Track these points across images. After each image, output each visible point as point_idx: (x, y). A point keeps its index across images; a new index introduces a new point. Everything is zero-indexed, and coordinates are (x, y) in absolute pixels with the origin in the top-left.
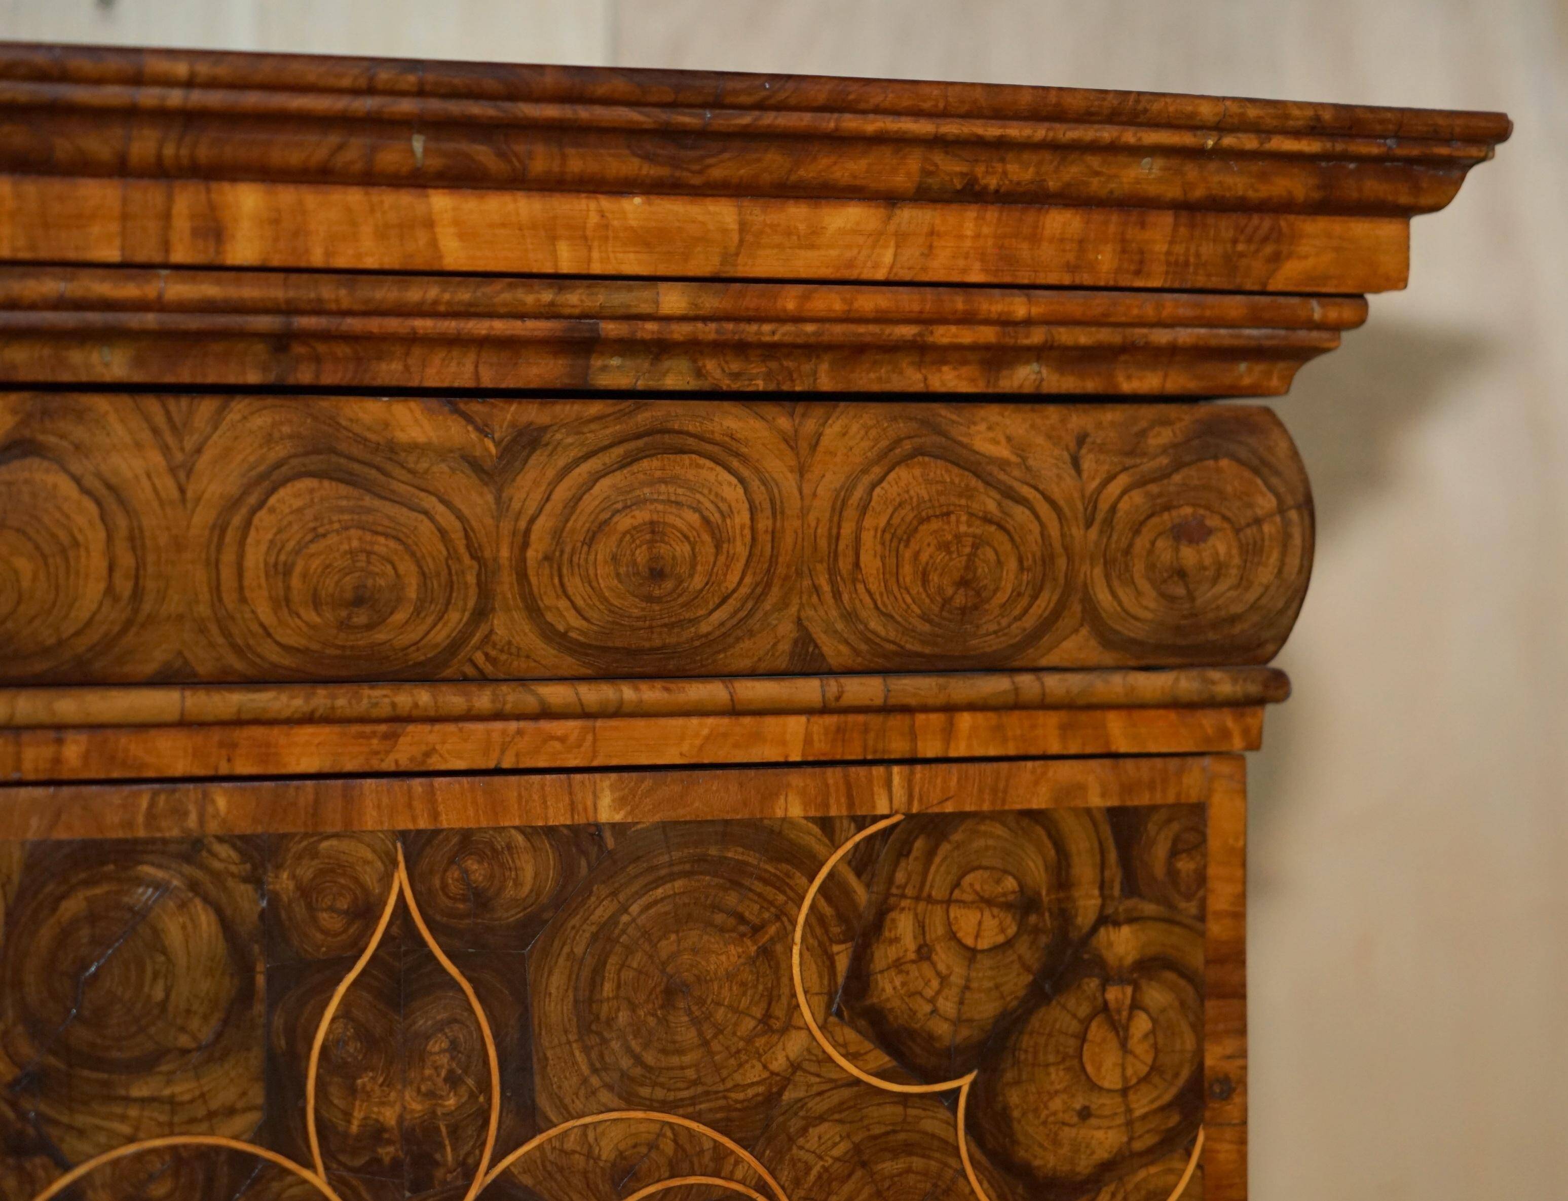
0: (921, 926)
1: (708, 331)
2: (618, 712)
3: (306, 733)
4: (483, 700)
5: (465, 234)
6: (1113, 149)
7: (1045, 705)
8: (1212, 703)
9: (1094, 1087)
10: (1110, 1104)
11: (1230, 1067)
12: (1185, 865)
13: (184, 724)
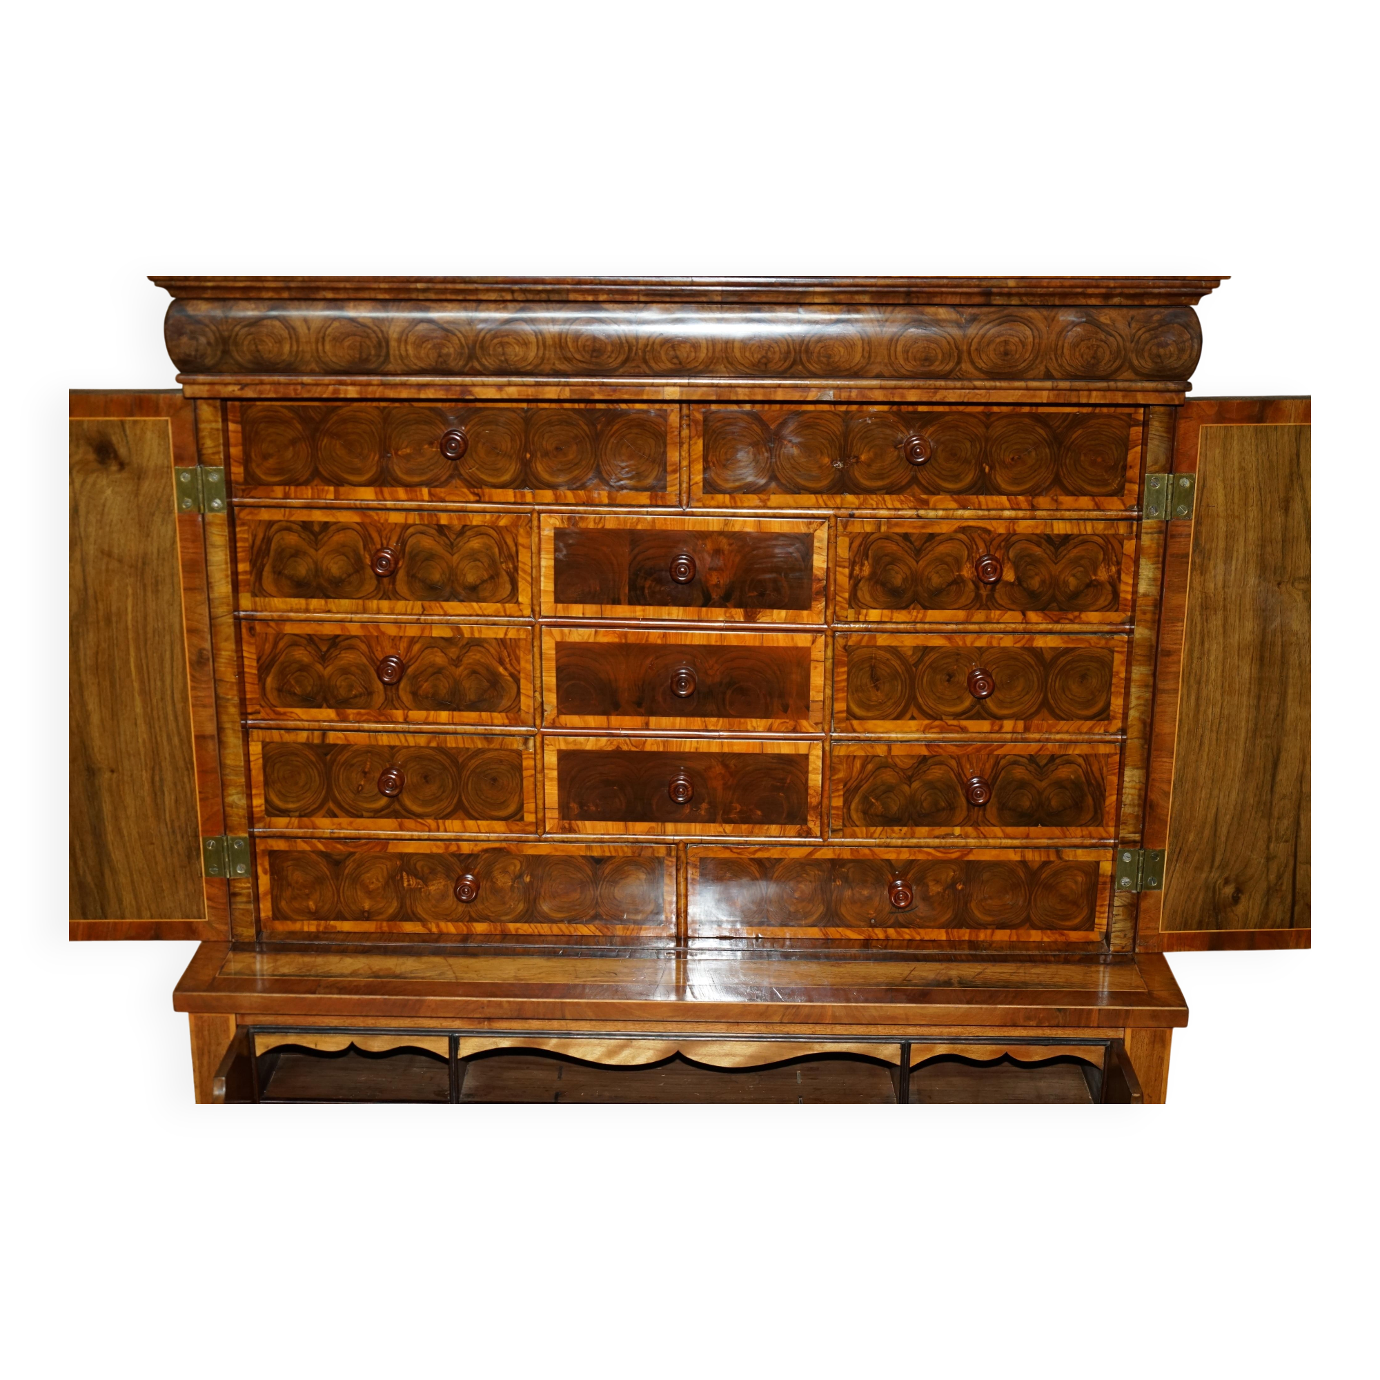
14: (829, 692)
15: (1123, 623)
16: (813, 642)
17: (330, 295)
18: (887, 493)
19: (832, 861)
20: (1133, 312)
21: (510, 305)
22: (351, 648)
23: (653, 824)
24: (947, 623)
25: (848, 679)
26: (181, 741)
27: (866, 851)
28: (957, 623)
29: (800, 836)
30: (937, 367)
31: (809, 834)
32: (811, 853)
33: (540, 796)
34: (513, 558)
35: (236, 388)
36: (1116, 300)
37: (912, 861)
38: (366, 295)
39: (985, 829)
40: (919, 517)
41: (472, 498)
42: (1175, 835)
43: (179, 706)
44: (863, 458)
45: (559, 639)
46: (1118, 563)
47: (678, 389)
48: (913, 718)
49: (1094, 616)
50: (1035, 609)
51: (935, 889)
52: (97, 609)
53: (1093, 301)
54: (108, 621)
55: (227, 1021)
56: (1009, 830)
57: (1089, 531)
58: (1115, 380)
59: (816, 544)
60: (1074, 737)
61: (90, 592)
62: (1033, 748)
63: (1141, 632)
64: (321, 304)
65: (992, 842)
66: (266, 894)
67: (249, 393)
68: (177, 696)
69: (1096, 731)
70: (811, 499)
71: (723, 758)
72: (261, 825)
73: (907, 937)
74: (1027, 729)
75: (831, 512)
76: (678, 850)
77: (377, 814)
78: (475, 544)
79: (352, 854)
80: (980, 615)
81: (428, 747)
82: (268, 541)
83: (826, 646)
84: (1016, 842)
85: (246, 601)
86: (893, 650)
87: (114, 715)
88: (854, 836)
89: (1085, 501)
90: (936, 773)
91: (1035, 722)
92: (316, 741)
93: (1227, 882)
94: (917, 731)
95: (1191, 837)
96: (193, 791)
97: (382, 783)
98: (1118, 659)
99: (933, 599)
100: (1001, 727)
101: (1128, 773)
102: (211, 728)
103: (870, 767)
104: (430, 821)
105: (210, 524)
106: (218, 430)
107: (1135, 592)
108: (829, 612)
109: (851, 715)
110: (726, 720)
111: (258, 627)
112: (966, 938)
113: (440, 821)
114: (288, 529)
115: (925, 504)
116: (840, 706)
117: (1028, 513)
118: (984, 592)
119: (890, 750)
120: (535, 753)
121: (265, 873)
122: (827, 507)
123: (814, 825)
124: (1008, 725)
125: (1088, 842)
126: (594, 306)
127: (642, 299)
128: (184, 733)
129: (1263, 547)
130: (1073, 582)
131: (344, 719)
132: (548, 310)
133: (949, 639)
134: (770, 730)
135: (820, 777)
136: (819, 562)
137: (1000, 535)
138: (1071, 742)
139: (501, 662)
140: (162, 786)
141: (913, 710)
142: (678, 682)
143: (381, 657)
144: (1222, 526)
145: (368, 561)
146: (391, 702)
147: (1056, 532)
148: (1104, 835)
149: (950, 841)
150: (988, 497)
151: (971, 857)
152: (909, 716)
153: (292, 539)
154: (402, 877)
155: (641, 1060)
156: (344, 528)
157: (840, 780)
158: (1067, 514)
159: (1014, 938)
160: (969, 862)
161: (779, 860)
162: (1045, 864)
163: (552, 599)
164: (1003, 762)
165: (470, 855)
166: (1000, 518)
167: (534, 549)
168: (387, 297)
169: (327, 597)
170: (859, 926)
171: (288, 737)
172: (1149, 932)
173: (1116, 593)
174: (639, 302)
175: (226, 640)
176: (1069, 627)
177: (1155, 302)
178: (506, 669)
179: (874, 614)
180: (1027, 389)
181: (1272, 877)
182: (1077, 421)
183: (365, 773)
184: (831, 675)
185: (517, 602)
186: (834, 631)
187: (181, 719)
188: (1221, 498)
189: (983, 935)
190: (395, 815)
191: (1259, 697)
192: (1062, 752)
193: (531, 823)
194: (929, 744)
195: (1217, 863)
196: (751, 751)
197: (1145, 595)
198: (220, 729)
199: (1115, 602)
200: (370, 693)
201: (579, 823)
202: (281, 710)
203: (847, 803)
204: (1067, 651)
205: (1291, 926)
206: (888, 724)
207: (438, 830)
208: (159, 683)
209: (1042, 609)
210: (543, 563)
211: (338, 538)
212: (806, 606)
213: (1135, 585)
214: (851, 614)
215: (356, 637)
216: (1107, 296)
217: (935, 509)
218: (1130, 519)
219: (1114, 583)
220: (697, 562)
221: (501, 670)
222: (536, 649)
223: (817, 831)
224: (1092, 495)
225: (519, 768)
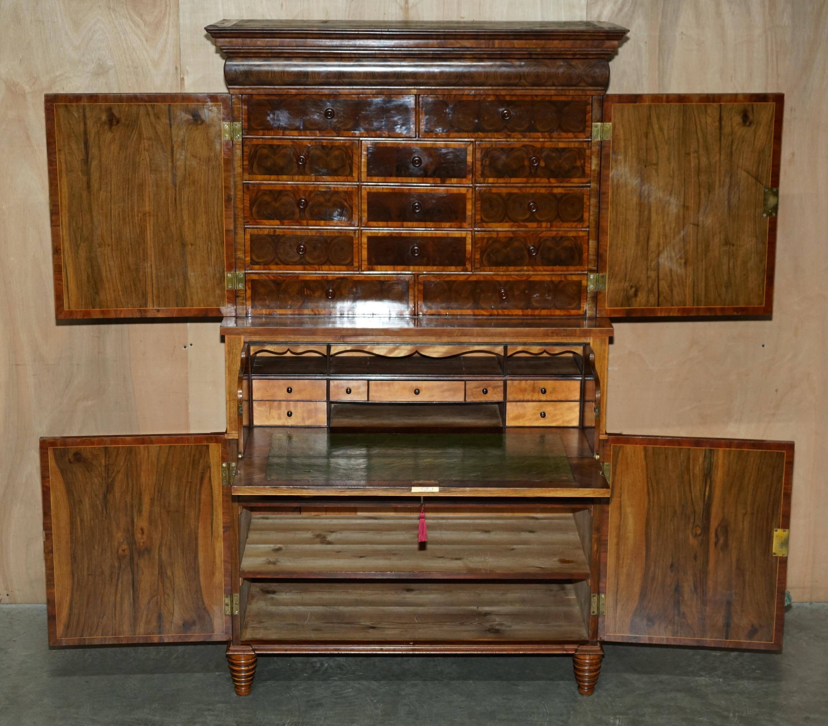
1: (543, 52)
2: (534, 89)
3: (504, 91)
4: (520, 88)
5: (517, 44)
6: (582, 35)
7: (579, 90)
8: (598, 90)
13: (492, 89)
14: (473, 211)
15: (587, 183)
16: (468, 191)
18: (495, 132)
19: (476, 281)
20: (584, 61)
21: (354, 59)
22: (287, 195)
23: (405, 267)
24: (519, 183)
25: (481, 207)
26: (220, 232)
27: (489, 277)
28: (523, 183)
29: (463, 271)
30: (512, 81)
31: (466, 271)
32: (468, 278)
33: (360, 255)
34: (351, 158)
35: (249, 91)
36: (577, 56)
37: (508, 281)
38: (300, 55)
39: (537, 268)
40: (507, 141)
41: (335, 135)
42: (611, 268)
43: (219, 218)
44: (486, 118)
45: (368, 191)
46: (584, 159)
47: (416, 90)
48: (507, 222)
49: (576, 180)
50: (552, 177)
51: (517, 293)
52: (190, 179)
53: (569, 57)
54: (194, 182)
55: (240, 339)
56: (546, 268)
57: (573, 146)
58: (579, 86)
59: (468, 152)
60: (569, 229)
61: (187, 172)
62: (554, 233)
63: (593, 185)
64: (283, 59)
65: (539, 273)
66: (249, 298)
67: (254, 92)
68: (219, 214)
69: (578, 226)
70: (466, 134)
71: (433, 239)
72: (248, 269)
73: (506, 313)
74: (551, 226)
75: (473, 140)
76: (414, 277)
77: (295, 264)
78: (337, 153)
79: (285, 280)
80: (532, 180)
81: (315, 236)
82: (256, 152)
83: (472, 193)
84: (548, 273)
85: (246, 176)
86: (499, 195)
87: (194, 222)
88: (485, 271)
89: (571, 135)
90: (516, 244)
91: (554, 223)
92: (272, 234)
93: (632, 287)
94: (509, 227)
95: (617, 268)
96: (223, 253)
97: (299, 249)
98: (586, 197)
99: (514, 174)
100: (541, 225)
101: (591, 242)
102: (232, 227)
103: (490, 242)
104: (316, 266)
105: (236, 144)
106: (240, 108)
107: (591, 170)
108: (473, 180)
109: (482, 221)
110: (434, 223)
111: (251, 188)
112: (530, 314)
113: (320, 266)
114: (264, 147)
115: (509, 136)
116: (478, 217)
117: (549, 140)
118: (533, 171)
119: (498, 234)
120: (358, 237)
121: (249, 289)
122: (472, 138)
123: (468, 266)
124: (544, 224)
125: (577, 272)
127: (403, 56)
128: (221, 229)
129: (638, 151)
130: (567, 167)
131: (283, 224)
132: (368, 61)
133: (519, 189)
134: (451, 227)
135: (470, 246)
136: (469, 159)
137: (538, 148)
138: (568, 231)
139: (346, 200)
140: (211, 251)
141: (507, 219)
142: (414, 208)
143: (298, 199)
144: (622, 143)
145: (295, 160)
146: (302, 218)
147: (560, 147)
148: (583, 269)
149: (522, 273)
150: (534, 133)
151: (531, 279)
152: (505, 221)
153: (265, 151)
154: (304, 291)
155: (402, 355)
156: (286, 147)
157: (478, 248)
158: (564, 140)
159: (549, 314)
160: (530, 281)
161: (455, 281)
162: (560, 282)
163: (366, 175)
164: (542, 240)
165: (332, 281)
166: (538, 141)
167: (359, 155)
168: (308, 56)
169: (278, 174)
170: (487, 309)
171: (261, 233)
172: (602, 308)
173: (584, 171)
174: (402, 58)
175: (240, 191)
176: (566, 185)
177: (591, 57)
178: (347, 203)
179: (491, 180)
180: (546, 90)
181: (650, 285)
182: (566, 103)
183: (290, 246)
184: (474, 204)
185: (352, 176)
186: (476, 187)
187: (220, 223)
188: (622, 132)
189: (537, 312)
190: (302, 264)
191: (640, 211)
192: (565, 235)
193: (356, 267)
194: (513, 232)
195: (627, 279)
196: (443, 236)
197: (594, 170)
198: (235, 228)
199: (584, 174)
200: (293, 213)
201: (376, 266)
202: (258, 221)
203: (481, 257)
204: (565, 194)
205: (658, 306)
206: (497, 224)
207: (319, 270)
208: (212, 209)
209: (555, 177)
210: (363, 160)
211: (283, 151)
212: (465, 177)
213: (591, 167)
214: (481, 180)
215: (288, 191)
216: (574, 55)
217: (513, 138)
218: (588, 141)
219: (583, 167)
220: (422, 159)
221: (345, 204)
222: (359, 195)
223: (470, 269)
224: (573, 132)
225: (352, 244)
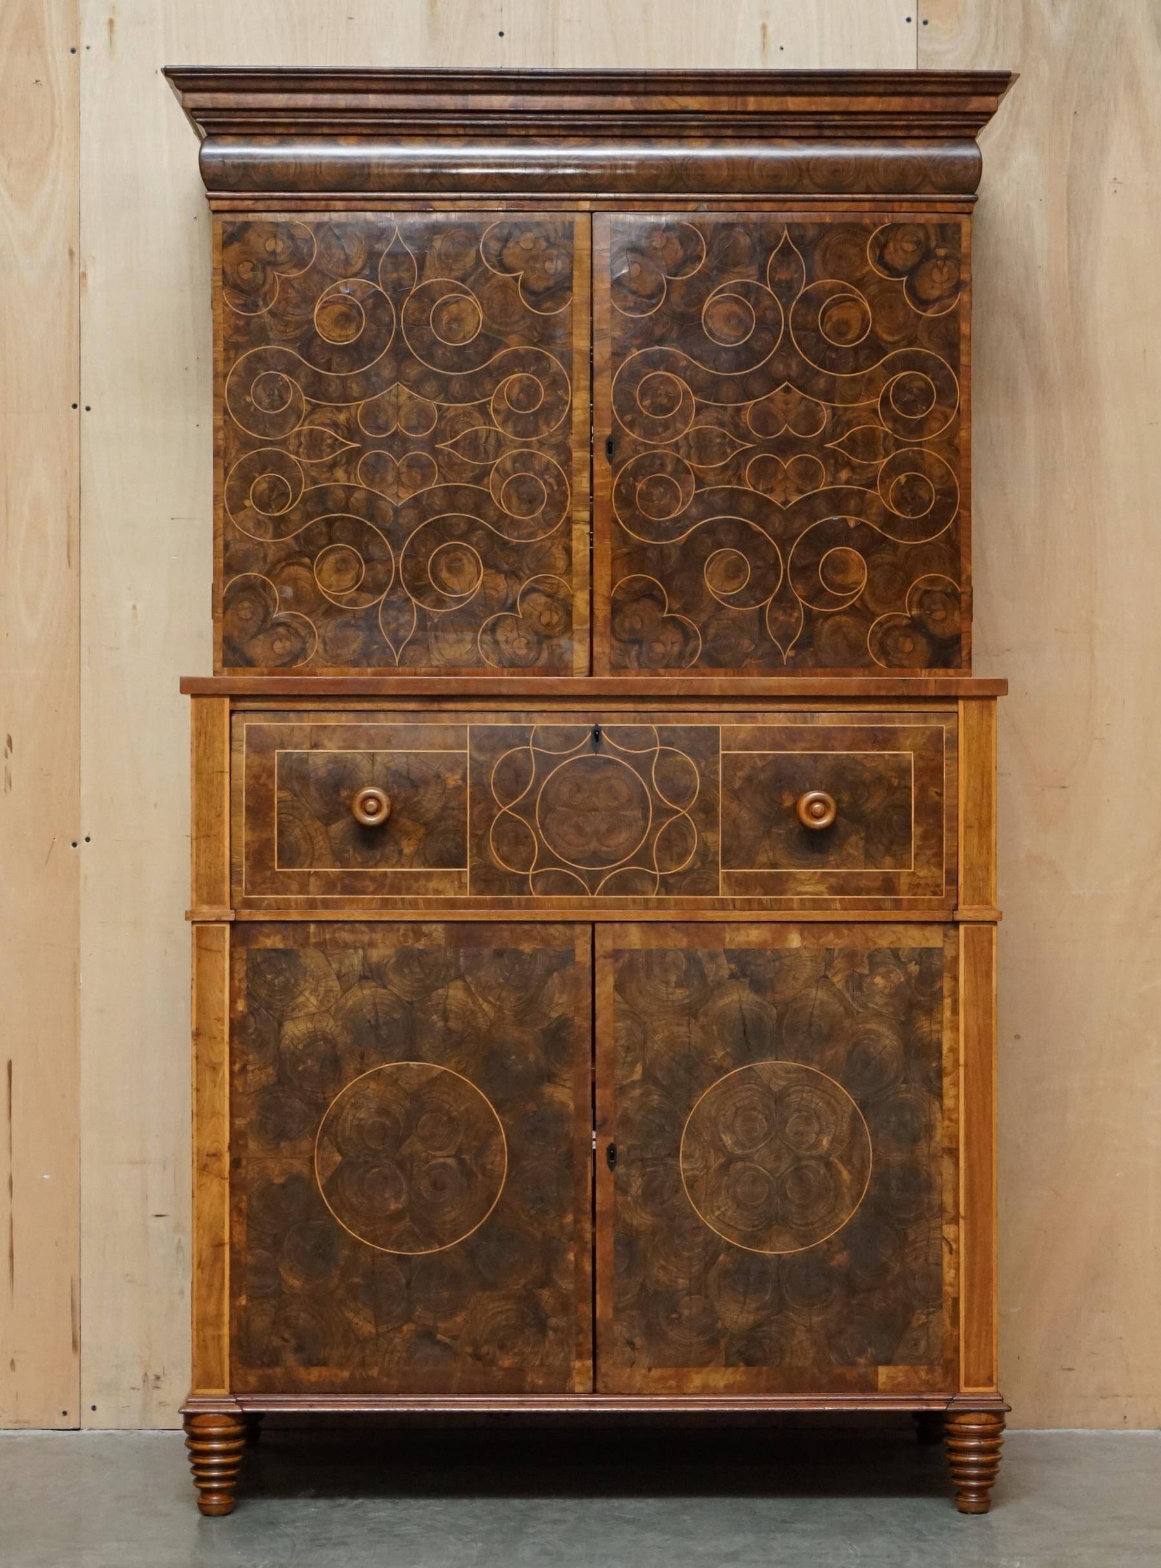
0: (895, 246)
1: (846, 123)
3: (767, 203)
4: (801, 197)
5: (794, 104)
7: (922, 201)
8: (962, 201)
9: (934, 281)
10: (937, 285)
11: (968, 280)
12: (956, 236)
13: (743, 200)
17: (326, 130)
21: (463, 139)
30: (784, 182)
35: (250, 202)
36: (915, 132)
38: (354, 130)
47: (588, 202)
53: (899, 133)
58: (919, 192)
64: (318, 139)
126: (525, 139)
127: (562, 133)
174: (559, 136)
177: (944, 133)
180: (853, 200)
